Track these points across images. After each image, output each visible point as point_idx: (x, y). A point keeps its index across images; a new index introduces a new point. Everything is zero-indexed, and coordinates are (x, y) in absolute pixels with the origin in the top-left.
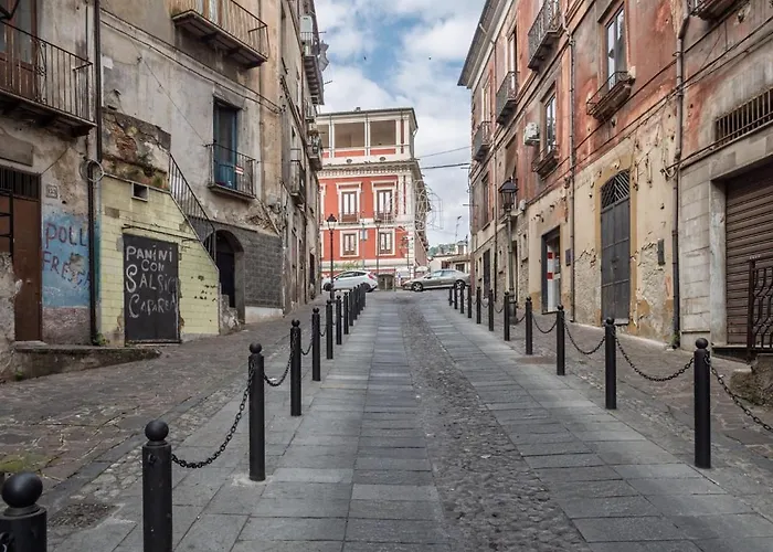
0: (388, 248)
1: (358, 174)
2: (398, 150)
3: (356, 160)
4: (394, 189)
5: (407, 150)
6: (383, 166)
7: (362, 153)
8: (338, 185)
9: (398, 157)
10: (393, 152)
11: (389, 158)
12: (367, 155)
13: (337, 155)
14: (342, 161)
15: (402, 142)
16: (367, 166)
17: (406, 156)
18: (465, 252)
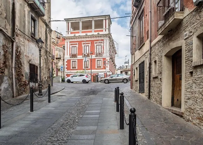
0: (100, 66)
1: (90, 39)
2: (104, 30)
3: (89, 34)
4: (102, 44)
5: (107, 30)
6: (99, 36)
7: (91, 32)
8: (82, 43)
9: (104, 33)
10: (102, 31)
11: (101, 33)
12: (93, 32)
13: (82, 32)
14: (84, 34)
15: (106, 27)
16: (93, 36)
17: (107, 32)
18: (128, 68)
